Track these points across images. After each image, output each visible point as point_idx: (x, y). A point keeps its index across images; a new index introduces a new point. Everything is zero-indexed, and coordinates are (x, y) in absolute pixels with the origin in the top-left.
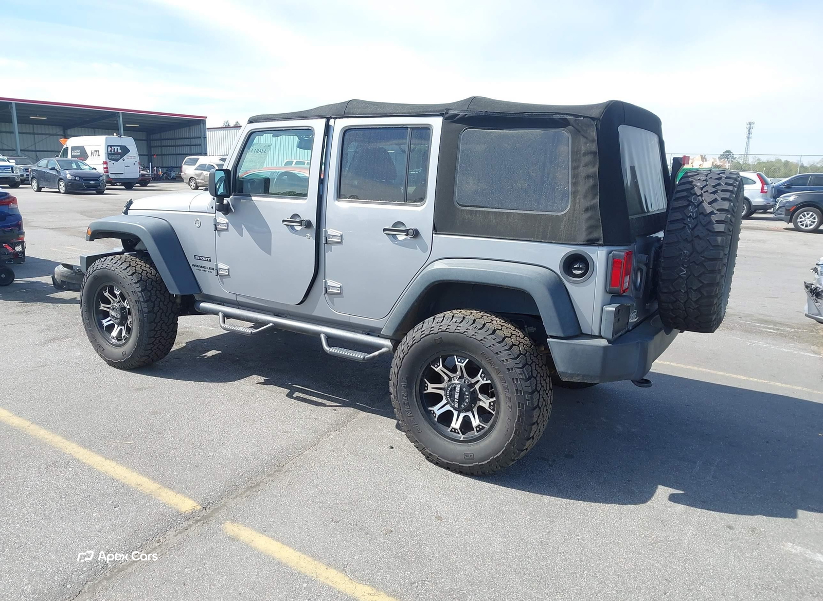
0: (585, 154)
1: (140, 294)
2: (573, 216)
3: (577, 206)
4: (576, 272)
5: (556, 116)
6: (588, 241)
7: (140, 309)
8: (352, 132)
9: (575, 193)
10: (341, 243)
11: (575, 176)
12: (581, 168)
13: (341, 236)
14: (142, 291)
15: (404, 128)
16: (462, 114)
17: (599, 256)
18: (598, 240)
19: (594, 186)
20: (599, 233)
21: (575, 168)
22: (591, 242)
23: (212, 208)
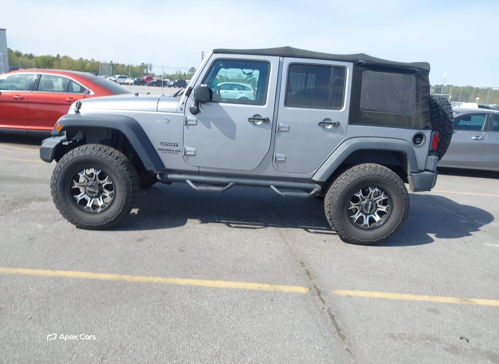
0: (422, 87)
1: (126, 172)
2: (417, 116)
3: (419, 111)
4: (417, 142)
5: (411, 68)
6: (425, 127)
7: (127, 183)
8: (295, 66)
9: (417, 105)
10: (288, 131)
11: (417, 97)
12: (420, 94)
13: (289, 127)
14: (127, 170)
15: (329, 67)
16: (365, 62)
17: (428, 134)
18: (429, 127)
19: (426, 103)
20: (429, 124)
21: (417, 94)
22: (426, 128)
23: (182, 109)
